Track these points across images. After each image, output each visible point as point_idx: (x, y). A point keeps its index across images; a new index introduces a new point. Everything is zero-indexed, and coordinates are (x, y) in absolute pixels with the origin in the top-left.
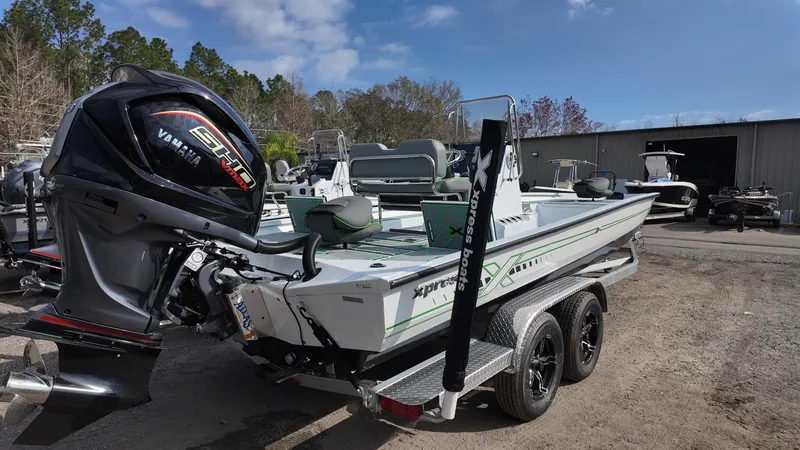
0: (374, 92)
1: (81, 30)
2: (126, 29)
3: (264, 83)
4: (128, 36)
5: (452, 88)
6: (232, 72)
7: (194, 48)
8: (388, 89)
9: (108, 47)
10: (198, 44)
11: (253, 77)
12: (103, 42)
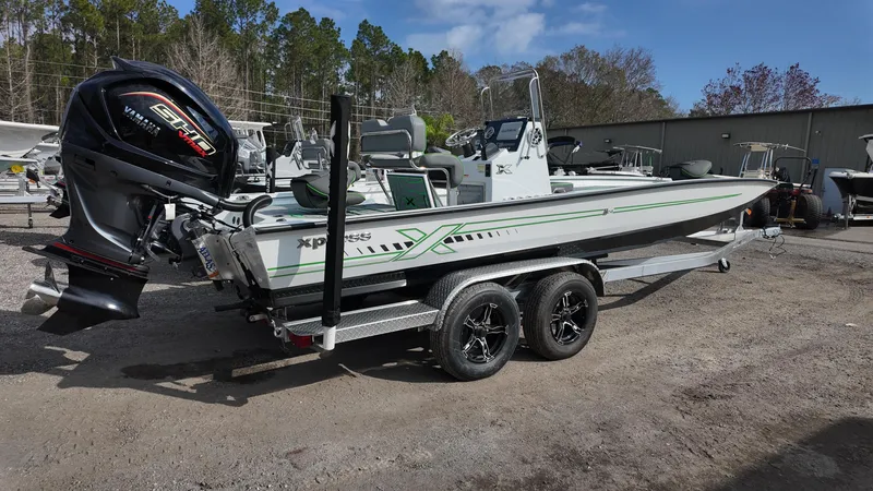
0: (545, 64)
1: (259, 14)
2: (297, 10)
3: (429, 61)
4: (301, 16)
5: (641, 57)
6: (397, 50)
7: (360, 26)
8: (561, 61)
9: (282, 30)
10: (365, 21)
11: (418, 55)
12: (278, 24)
